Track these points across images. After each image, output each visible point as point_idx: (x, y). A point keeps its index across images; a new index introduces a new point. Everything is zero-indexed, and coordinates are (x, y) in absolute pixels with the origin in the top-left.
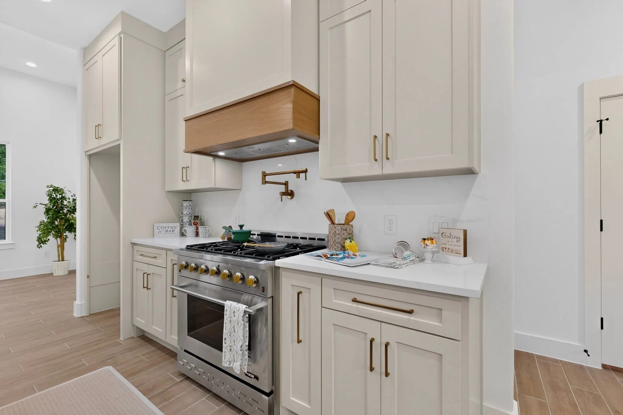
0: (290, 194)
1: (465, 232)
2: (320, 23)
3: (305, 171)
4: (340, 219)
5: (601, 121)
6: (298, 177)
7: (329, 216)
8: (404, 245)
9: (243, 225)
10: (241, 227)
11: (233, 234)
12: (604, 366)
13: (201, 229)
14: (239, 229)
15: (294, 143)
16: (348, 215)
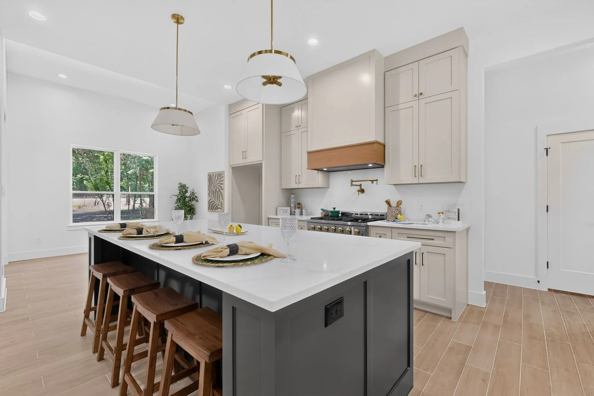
0: (362, 191)
1: (459, 210)
2: (386, 108)
3: (377, 180)
4: (394, 204)
5: (547, 149)
6: (372, 183)
7: (388, 202)
8: (429, 216)
9: (335, 208)
10: (334, 208)
11: (331, 213)
12: (550, 290)
13: (304, 211)
14: (333, 210)
15: (372, 166)
16: (398, 202)
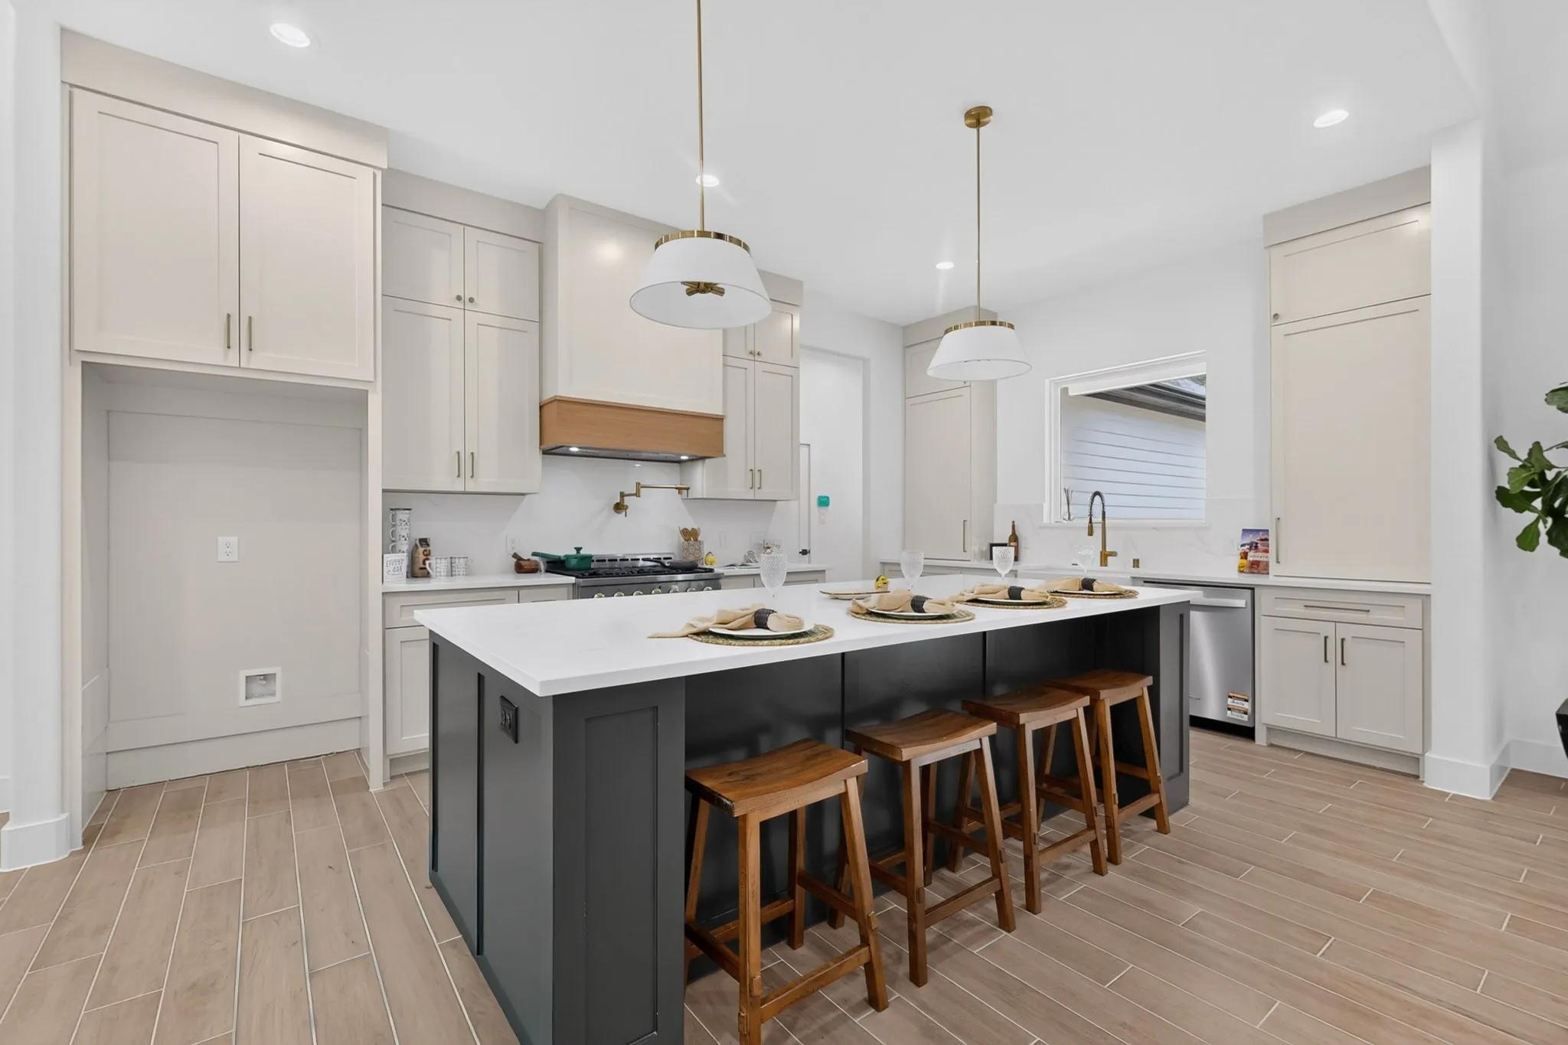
3: (687, 489)
6: (679, 493)
9: (581, 548)
10: (578, 549)
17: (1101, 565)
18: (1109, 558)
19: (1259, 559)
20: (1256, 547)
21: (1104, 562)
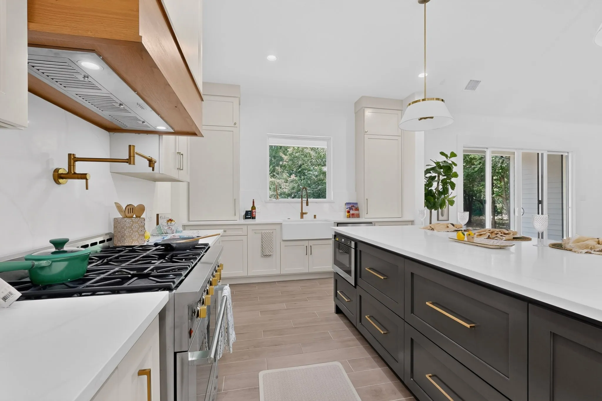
10: (59, 244)
17: (301, 218)
18: (304, 215)
19: (354, 213)
20: (352, 209)
21: (302, 217)
